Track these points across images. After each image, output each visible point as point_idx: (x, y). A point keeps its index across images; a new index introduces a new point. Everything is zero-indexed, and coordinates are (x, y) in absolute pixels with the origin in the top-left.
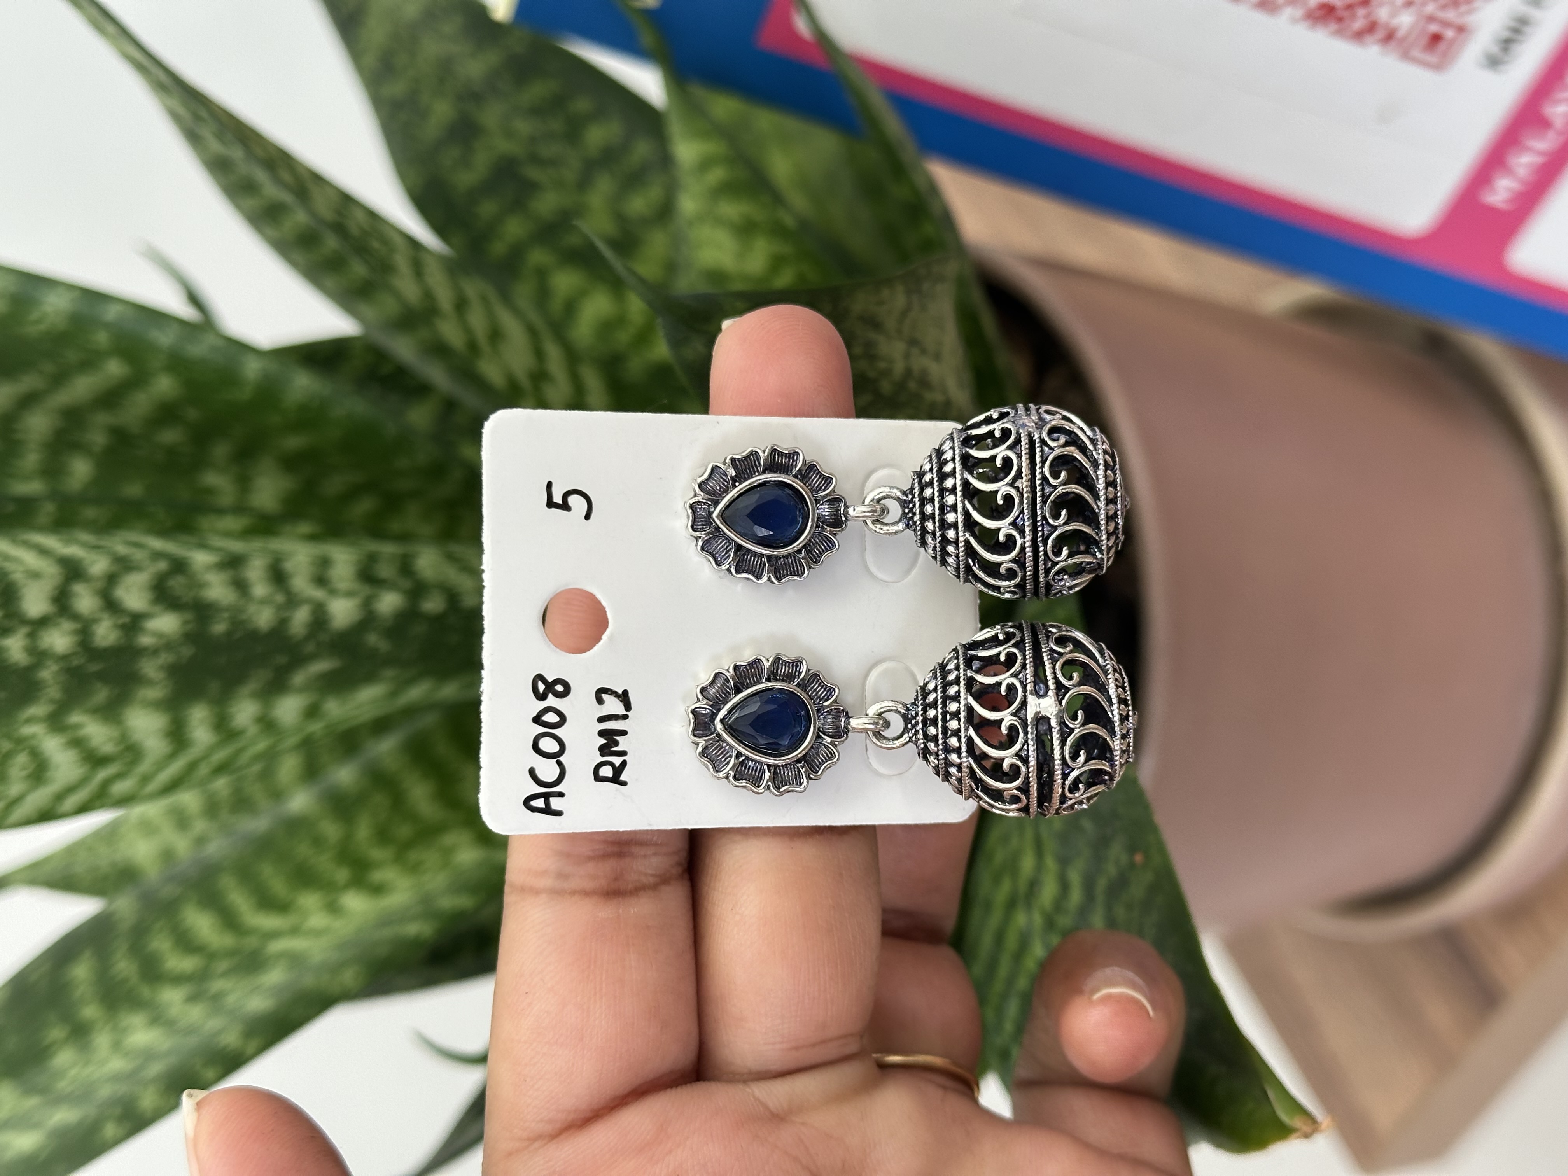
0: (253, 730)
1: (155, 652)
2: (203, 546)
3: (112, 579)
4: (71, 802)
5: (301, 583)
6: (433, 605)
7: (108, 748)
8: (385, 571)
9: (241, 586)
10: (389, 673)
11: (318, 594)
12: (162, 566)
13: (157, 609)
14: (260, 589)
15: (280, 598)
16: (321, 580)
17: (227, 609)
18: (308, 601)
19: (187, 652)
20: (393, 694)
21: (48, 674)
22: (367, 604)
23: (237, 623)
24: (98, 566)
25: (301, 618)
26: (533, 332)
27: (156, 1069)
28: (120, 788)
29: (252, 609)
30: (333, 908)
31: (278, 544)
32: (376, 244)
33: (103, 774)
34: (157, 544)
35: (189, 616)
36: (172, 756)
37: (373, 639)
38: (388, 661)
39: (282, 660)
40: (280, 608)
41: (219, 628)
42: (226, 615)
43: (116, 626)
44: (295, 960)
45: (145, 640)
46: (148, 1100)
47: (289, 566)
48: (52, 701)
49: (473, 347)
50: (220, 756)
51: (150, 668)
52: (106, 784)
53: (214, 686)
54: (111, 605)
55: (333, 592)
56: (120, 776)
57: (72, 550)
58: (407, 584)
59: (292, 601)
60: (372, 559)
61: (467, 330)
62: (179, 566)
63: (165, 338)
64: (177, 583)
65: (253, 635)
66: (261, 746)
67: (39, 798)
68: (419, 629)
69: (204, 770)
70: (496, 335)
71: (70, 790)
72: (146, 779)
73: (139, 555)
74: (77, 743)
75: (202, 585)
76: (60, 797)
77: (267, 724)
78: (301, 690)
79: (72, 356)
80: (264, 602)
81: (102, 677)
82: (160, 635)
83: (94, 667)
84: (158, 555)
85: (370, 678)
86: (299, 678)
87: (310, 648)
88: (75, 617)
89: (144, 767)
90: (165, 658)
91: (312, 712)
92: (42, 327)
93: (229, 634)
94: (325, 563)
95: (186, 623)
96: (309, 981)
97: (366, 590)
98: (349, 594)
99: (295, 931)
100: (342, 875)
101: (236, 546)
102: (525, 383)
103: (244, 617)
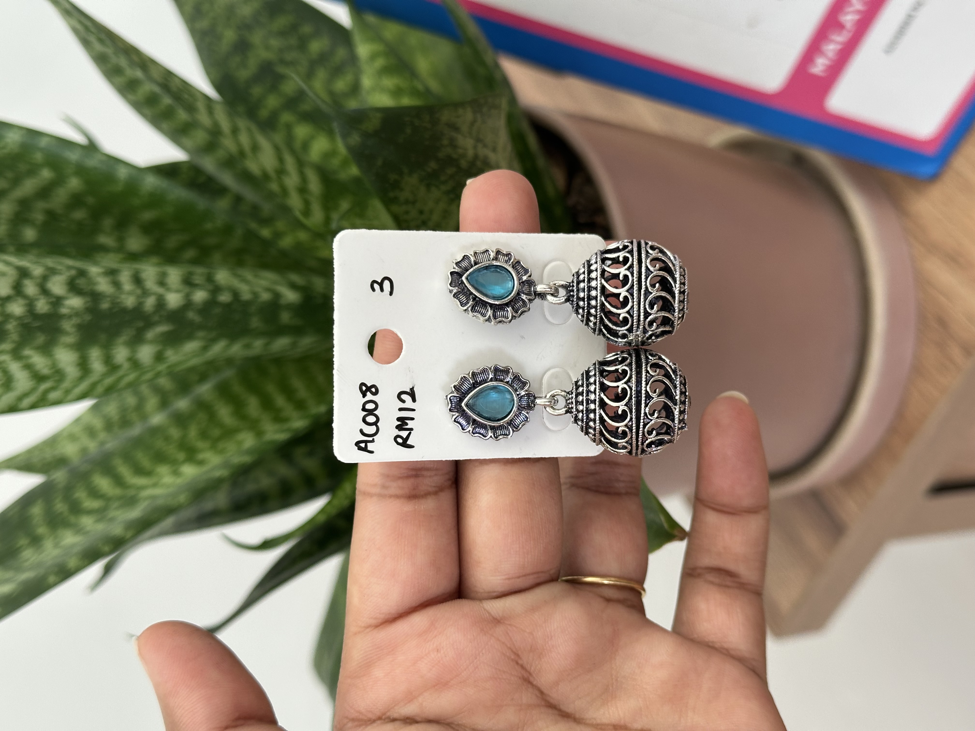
0: (126, 366)
1: (70, 317)
2: (96, 264)
3: (45, 278)
4: (26, 402)
5: (150, 284)
6: (225, 298)
7: (46, 371)
8: (198, 280)
9: (117, 284)
10: (201, 334)
11: (160, 290)
12: (73, 272)
13: (70, 295)
14: (128, 286)
15: (139, 292)
16: (162, 283)
17: (109, 296)
18: (155, 294)
19: (88, 318)
20: (203, 350)
21: (11, 326)
22: (188, 296)
23: (115, 303)
24: (37, 271)
25: (150, 303)
26: (277, 149)
28: (53, 396)
29: (123, 296)
30: (176, 473)
31: (137, 266)
32: (186, 96)
33: (44, 386)
34: (70, 262)
35: (88, 299)
36: (81, 379)
37: (191, 315)
38: (201, 327)
39: (140, 324)
40: (138, 297)
41: (105, 305)
42: (109, 299)
43: (48, 303)
45: (64, 311)
47: (144, 275)
48: (14, 342)
49: (242, 154)
50: (109, 381)
51: (67, 326)
52: (45, 393)
53: (103, 337)
54: (45, 291)
55: (168, 290)
56: (53, 389)
57: (24, 263)
58: (211, 287)
59: (146, 293)
60: (191, 274)
61: (239, 145)
62: (82, 273)
63: (73, 156)
64: (81, 282)
65: (124, 311)
66: (132, 377)
67: (8, 398)
68: (217, 311)
70: (255, 148)
71: (25, 395)
72: (67, 392)
73: (59, 267)
74: (28, 367)
75: (95, 284)
76: (20, 398)
77: (135, 363)
78: (151, 342)
79: (22, 167)
80: (130, 293)
81: (41, 329)
82: (72, 308)
83: (37, 324)
84: (69, 268)
85: (190, 337)
86: (150, 335)
87: (156, 318)
88: (25, 297)
89: (66, 384)
90: (75, 321)
91: (159, 357)
92: (5, 151)
93: (110, 309)
94: (164, 275)
95: (86, 303)
97: (187, 289)
98: (177, 291)
99: (155, 485)
100: (181, 456)
101: (114, 265)
102: (272, 174)
103: (119, 300)
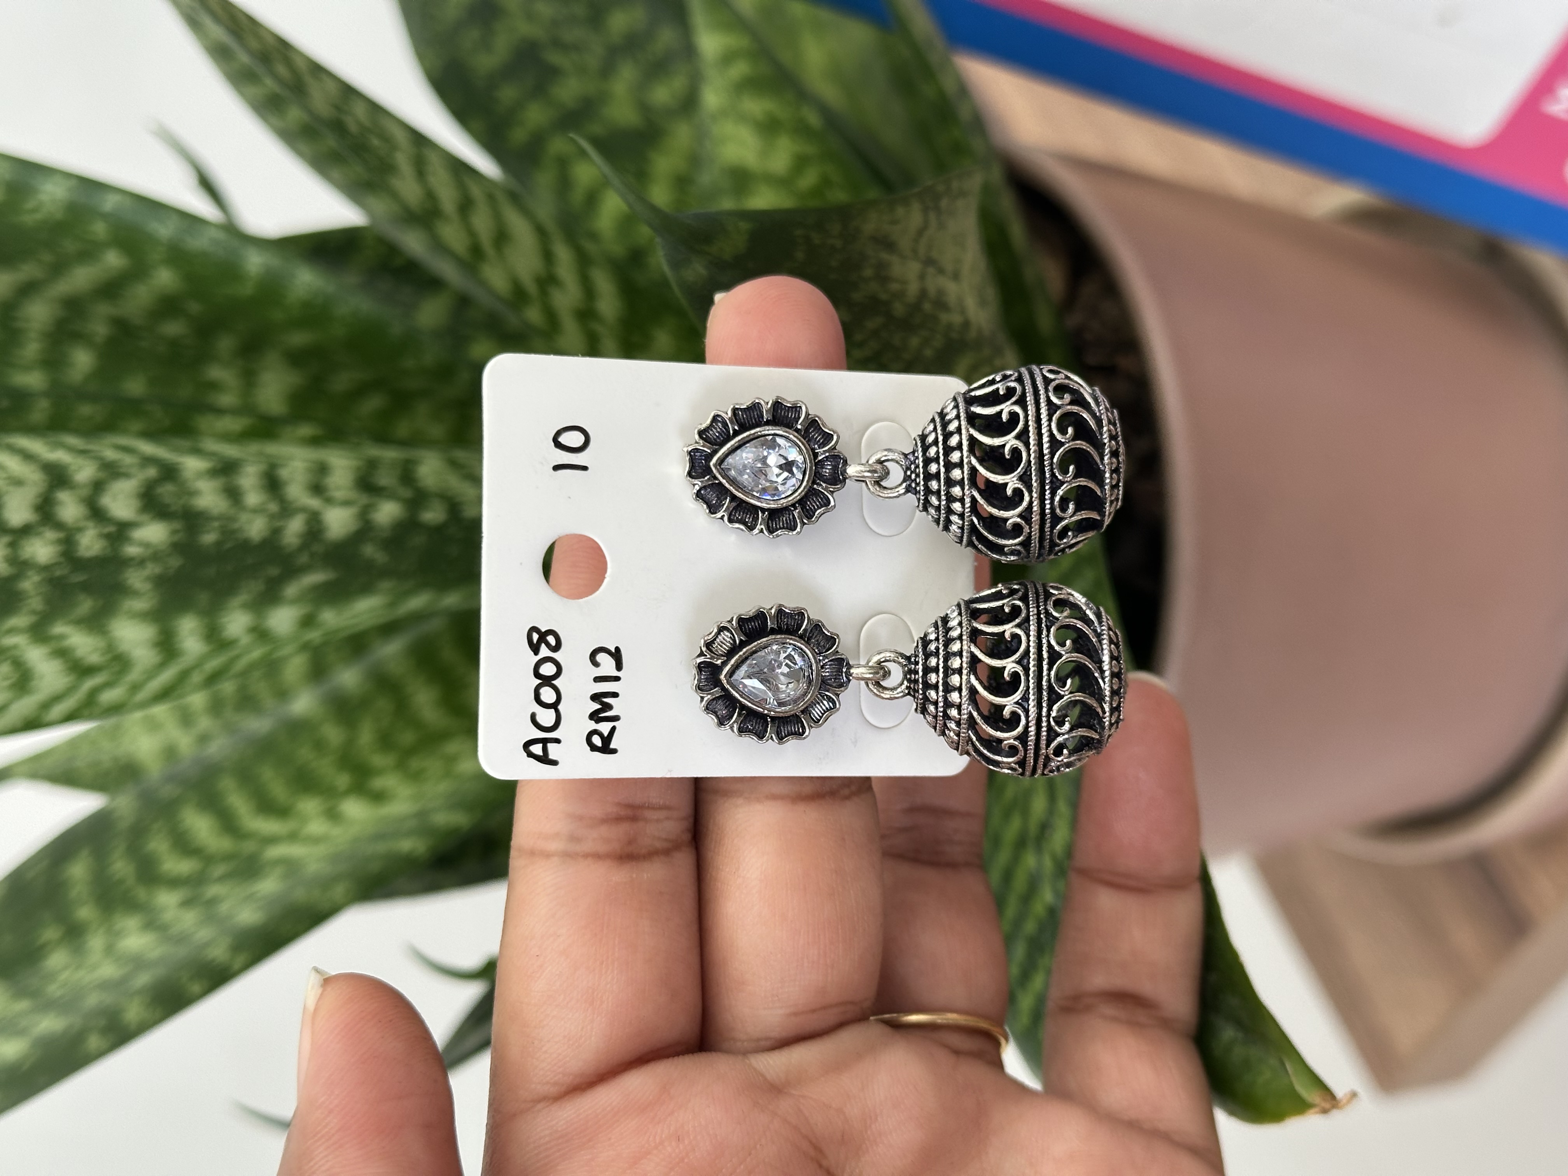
0: (246, 639)
1: (141, 562)
2: (197, 451)
3: (98, 486)
4: (58, 710)
5: (296, 491)
6: (433, 515)
7: (94, 658)
8: (385, 479)
9: (233, 494)
10: (386, 585)
11: (314, 503)
12: (152, 472)
13: (145, 517)
14: (253, 497)
15: (273, 507)
16: (317, 489)
17: (219, 518)
18: (303, 510)
19: (175, 562)
20: (392, 605)
21: (29, 584)
22: (365, 514)
23: (227, 533)
24: (85, 472)
25: (295, 527)
27: (143, 979)
28: (109, 696)
29: (244, 517)
30: (333, 815)
31: (273, 449)
32: (375, 142)
33: (89, 684)
34: (148, 448)
35: (177, 525)
36: (162, 665)
37: (369, 550)
38: (384, 573)
39: (274, 571)
40: (272, 517)
41: (209, 538)
42: (216, 524)
43: (101, 536)
44: (291, 866)
45: (132, 550)
46: (133, 1013)
47: (284, 473)
48: (34, 612)
49: (476, 251)
50: (213, 664)
51: (136, 579)
52: (94, 693)
53: (203, 598)
54: (97, 513)
55: (329, 501)
56: (108, 685)
57: (57, 455)
58: (407, 493)
59: (287, 510)
60: (372, 465)
61: (471, 233)
62: (169, 473)
63: (164, 230)
64: (166, 491)
65: (245, 546)
66: (257, 654)
67: (24, 706)
68: (418, 540)
69: (197, 678)
70: (502, 237)
71: (56, 699)
72: (135, 688)
73: (127, 460)
74: (62, 653)
75: (192, 494)
76: (46, 705)
77: (260, 633)
78: (294, 602)
79: (70, 246)
80: (255, 511)
81: (86, 588)
82: (147, 545)
83: (78, 578)
84: (148, 461)
85: (366, 589)
86: (292, 590)
87: (304, 559)
88: (59, 526)
89: (134, 675)
90: (152, 569)
91: (308, 622)
92: (38, 216)
93: (218, 544)
94: (322, 469)
95: (174, 532)
96: (300, 895)
97: (364, 499)
98: (346, 503)
99: (293, 837)
100: (343, 780)
101: (230, 451)
102: (531, 288)
103: (236, 526)
